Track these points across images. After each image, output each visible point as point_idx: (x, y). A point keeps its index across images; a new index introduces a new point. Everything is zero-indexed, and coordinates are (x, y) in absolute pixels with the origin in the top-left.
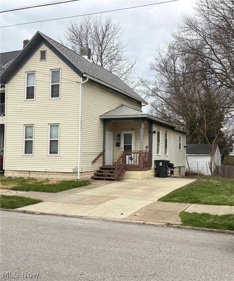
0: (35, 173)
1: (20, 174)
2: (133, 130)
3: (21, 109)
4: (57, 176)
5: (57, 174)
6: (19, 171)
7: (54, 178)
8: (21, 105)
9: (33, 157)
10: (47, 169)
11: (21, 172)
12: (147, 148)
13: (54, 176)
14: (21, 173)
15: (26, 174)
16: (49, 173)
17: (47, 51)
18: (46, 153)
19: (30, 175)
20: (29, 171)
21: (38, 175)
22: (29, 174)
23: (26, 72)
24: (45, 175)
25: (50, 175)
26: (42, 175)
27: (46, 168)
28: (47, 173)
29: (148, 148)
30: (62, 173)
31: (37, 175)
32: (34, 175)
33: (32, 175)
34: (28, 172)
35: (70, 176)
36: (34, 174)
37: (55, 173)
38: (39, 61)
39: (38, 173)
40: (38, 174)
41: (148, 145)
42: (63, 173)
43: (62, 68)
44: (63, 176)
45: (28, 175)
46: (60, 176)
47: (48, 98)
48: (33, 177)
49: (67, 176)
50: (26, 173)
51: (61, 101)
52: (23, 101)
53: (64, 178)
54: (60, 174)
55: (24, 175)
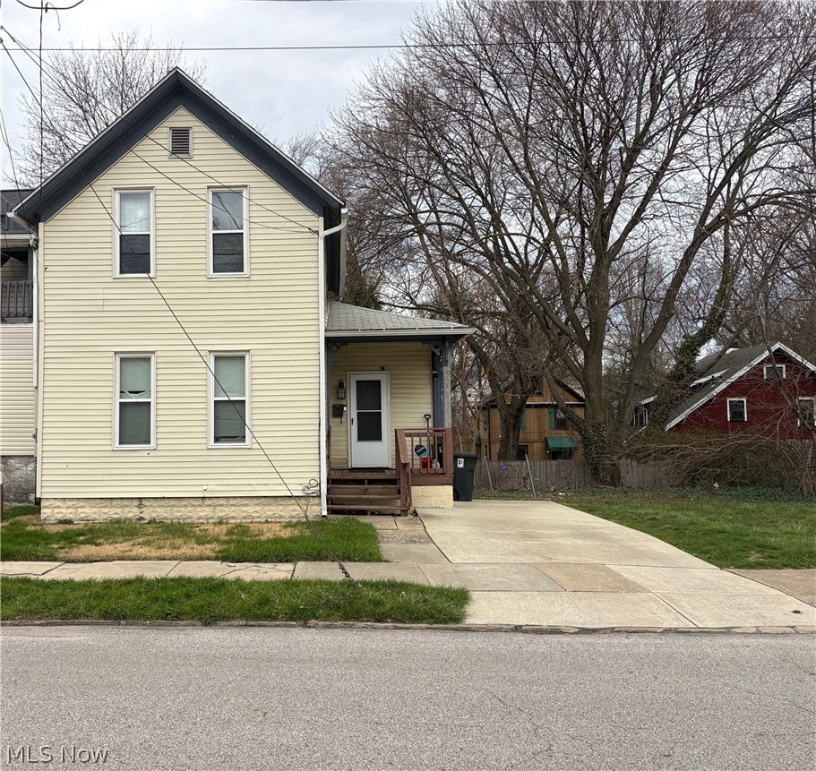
0: (162, 503)
1: (105, 510)
2: (383, 369)
3: (101, 303)
4: (245, 509)
5: (245, 502)
6: (100, 501)
7: (233, 514)
8: (101, 291)
9: (152, 453)
10: (209, 488)
11: (108, 503)
12: (428, 419)
13: (234, 508)
14: (106, 507)
15: (127, 510)
16: (215, 501)
17: (195, 129)
18: (203, 441)
19: (144, 509)
20: (140, 499)
21: (175, 509)
22: (139, 506)
23: (115, 189)
24: (199, 509)
25: (219, 508)
26: (190, 509)
27: (205, 487)
28: (208, 502)
29: (431, 420)
30: (263, 500)
31: (169, 509)
32: (158, 509)
33: (151, 509)
34: (137, 503)
35: (291, 508)
36: (159, 506)
37: (239, 500)
38: (166, 159)
39: (173, 502)
40: (173, 506)
41: (429, 411)
42: (268, 500)
43: (252, 185)
44: (267, 508)
45: (136, 510)
46: (257, 508)
47: (203, 273)
48: (154, 515)
49: (281, 508)
50: (126, 506)
51: (251, 284)
52: (110, 280)
53: (270, 513)
54: (256, 501)
55: (119, 510)
